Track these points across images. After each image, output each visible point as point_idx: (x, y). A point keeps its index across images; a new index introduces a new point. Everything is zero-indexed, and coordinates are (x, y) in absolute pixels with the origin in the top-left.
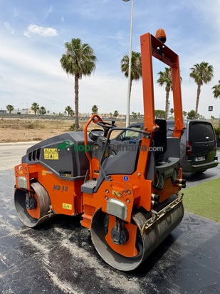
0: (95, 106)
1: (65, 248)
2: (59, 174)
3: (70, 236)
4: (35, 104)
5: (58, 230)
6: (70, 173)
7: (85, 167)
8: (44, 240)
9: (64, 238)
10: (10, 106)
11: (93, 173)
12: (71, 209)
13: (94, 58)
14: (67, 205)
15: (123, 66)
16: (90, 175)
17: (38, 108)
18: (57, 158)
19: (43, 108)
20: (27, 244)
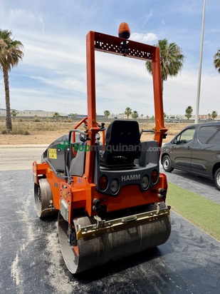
0: (190, 108)
1: (48, 240)
2: (56, 173)
4: (128, 109)
6: (63, 172)
8: (39, 230)
10: (107, 111)
13: (181, 57)
15: (216, 61)
17: (131, 113)
18: (56, 157)
19: (135, 112)
20: (24, 230)
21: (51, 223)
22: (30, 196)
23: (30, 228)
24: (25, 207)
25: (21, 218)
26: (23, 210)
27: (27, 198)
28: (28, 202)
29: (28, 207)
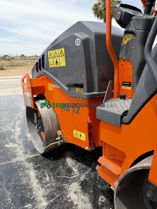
1: (72, 203)
2: (67, 89)
3: (83, 178)
5: (70, 162)
6: (81, 86)
7: (107, 77)
8: (48, 179)
9: (74, 180)
11: (119, 88)
12: (84, 139)
14: (79, 133)
16: (115, 91)
18: (63, 64)
20: (24, 182)
21: (60, 161)
22: (18, 122)
23: (32, 174)
24: (16, 138)
25: (15, 156)
26: (13, 141)
27: (15, 125)
28: (18, 129)
29: (20, 137)
